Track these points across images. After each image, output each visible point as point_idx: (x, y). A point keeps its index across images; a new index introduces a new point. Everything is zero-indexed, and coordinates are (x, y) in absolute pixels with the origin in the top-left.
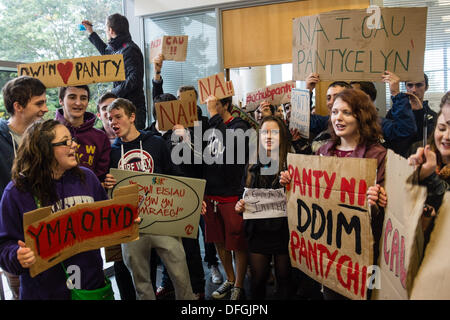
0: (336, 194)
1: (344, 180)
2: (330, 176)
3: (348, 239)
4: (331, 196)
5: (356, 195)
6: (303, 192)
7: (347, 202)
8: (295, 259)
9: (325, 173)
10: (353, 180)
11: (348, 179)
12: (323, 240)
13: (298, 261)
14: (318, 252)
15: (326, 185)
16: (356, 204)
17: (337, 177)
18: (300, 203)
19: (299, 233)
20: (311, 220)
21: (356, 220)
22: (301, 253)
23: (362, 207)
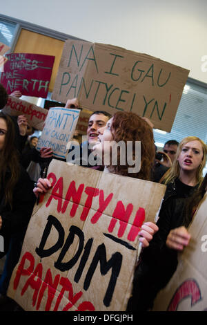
0: (105, 219)
1: (120, 204)
2: (106, 196)
3: (100, 281)
4: (100, 221)
5: (129, 226)
6: (61, 209)
7: (115, 233)
8: (15, 287)
9: (102, 191)
10: (130, 207)
11: (125, 204)
12: (70, 274)
13: (19, 291)
14: (60, 287)
15: (98, 207)
16: (124, 238)
17: (113, 199)
18: (52, 221)
19: (37, 257)
20: (63, 245)
21: (118, 257)
22: (30, 282)
23: (131, 243)
